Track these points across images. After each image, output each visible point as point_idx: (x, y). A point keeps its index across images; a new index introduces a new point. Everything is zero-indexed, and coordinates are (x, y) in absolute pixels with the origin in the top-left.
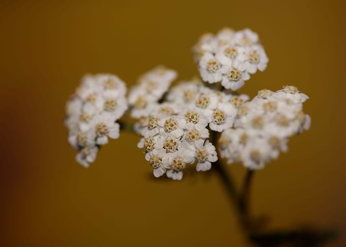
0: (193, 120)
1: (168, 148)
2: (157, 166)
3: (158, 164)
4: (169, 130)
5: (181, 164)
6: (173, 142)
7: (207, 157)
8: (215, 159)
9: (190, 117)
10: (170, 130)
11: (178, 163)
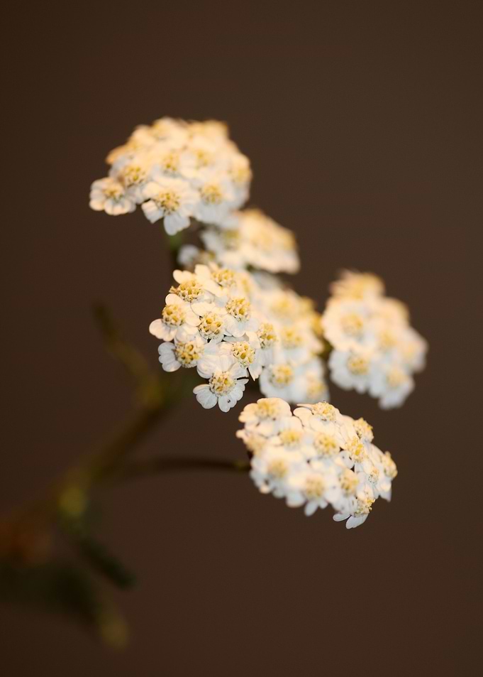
0: (266, 339)
1: (205, 324)
2: (169, 323)
3: (173, 322)
4: (231, 311)
5: (192, 359)
6: (219, 328)
7: (224, 394)
8: (225, 408)
9: (267, 334)
10: (233, 313)
11: (192, 353)
